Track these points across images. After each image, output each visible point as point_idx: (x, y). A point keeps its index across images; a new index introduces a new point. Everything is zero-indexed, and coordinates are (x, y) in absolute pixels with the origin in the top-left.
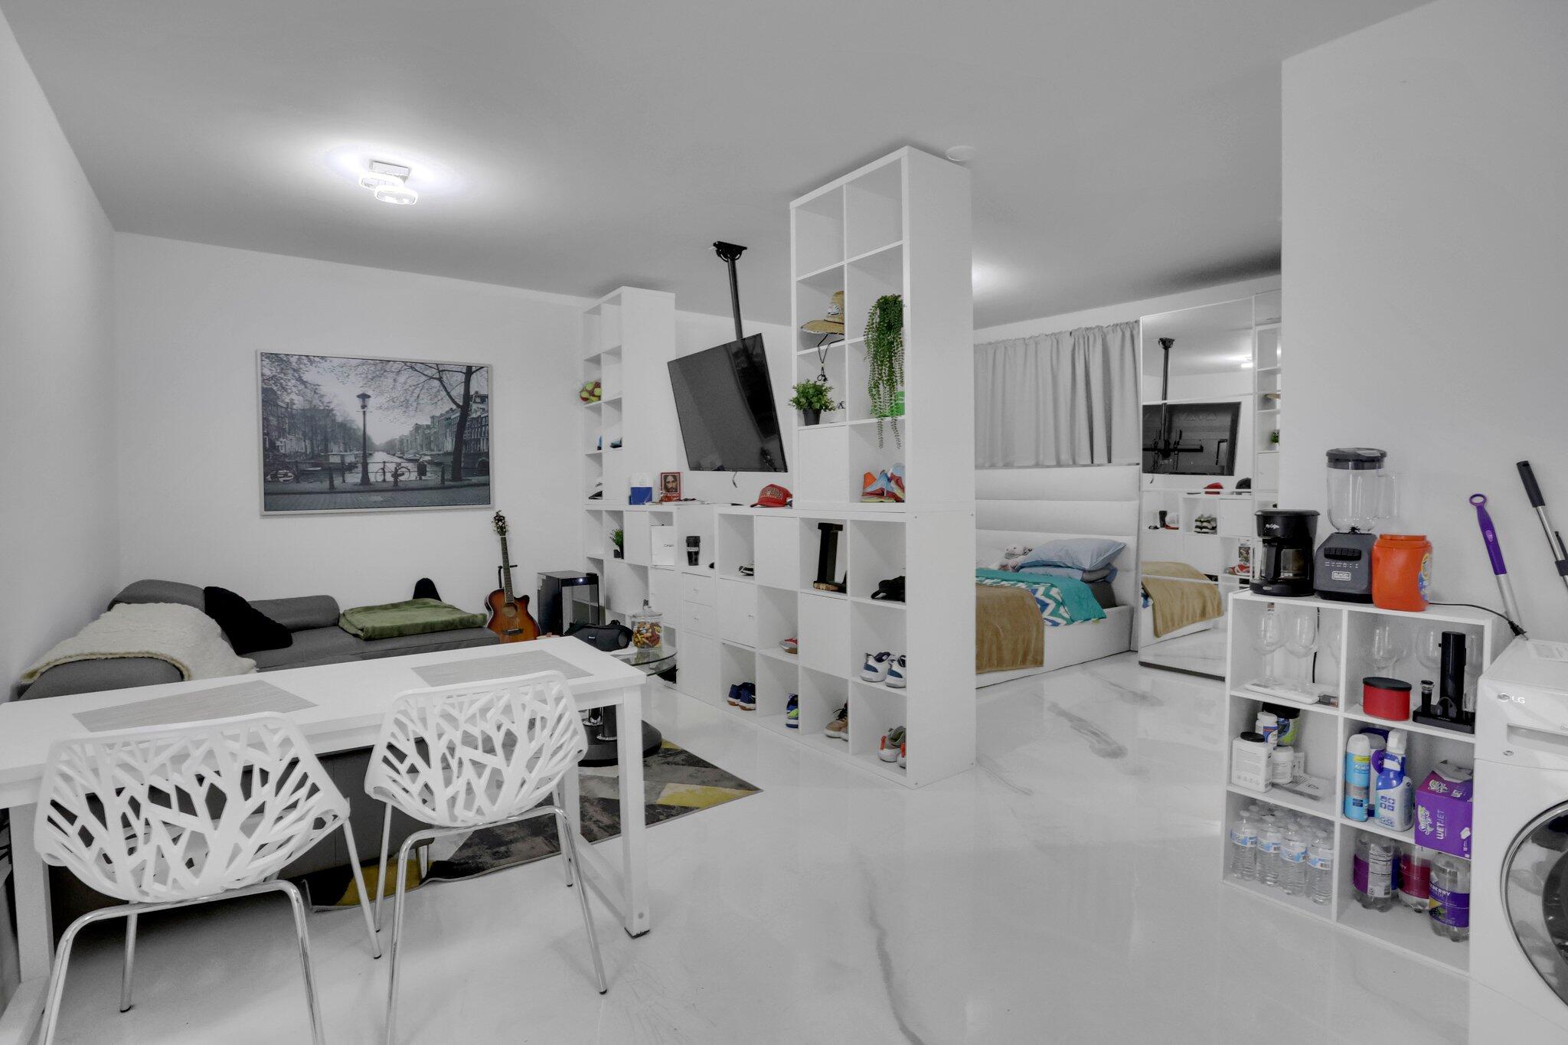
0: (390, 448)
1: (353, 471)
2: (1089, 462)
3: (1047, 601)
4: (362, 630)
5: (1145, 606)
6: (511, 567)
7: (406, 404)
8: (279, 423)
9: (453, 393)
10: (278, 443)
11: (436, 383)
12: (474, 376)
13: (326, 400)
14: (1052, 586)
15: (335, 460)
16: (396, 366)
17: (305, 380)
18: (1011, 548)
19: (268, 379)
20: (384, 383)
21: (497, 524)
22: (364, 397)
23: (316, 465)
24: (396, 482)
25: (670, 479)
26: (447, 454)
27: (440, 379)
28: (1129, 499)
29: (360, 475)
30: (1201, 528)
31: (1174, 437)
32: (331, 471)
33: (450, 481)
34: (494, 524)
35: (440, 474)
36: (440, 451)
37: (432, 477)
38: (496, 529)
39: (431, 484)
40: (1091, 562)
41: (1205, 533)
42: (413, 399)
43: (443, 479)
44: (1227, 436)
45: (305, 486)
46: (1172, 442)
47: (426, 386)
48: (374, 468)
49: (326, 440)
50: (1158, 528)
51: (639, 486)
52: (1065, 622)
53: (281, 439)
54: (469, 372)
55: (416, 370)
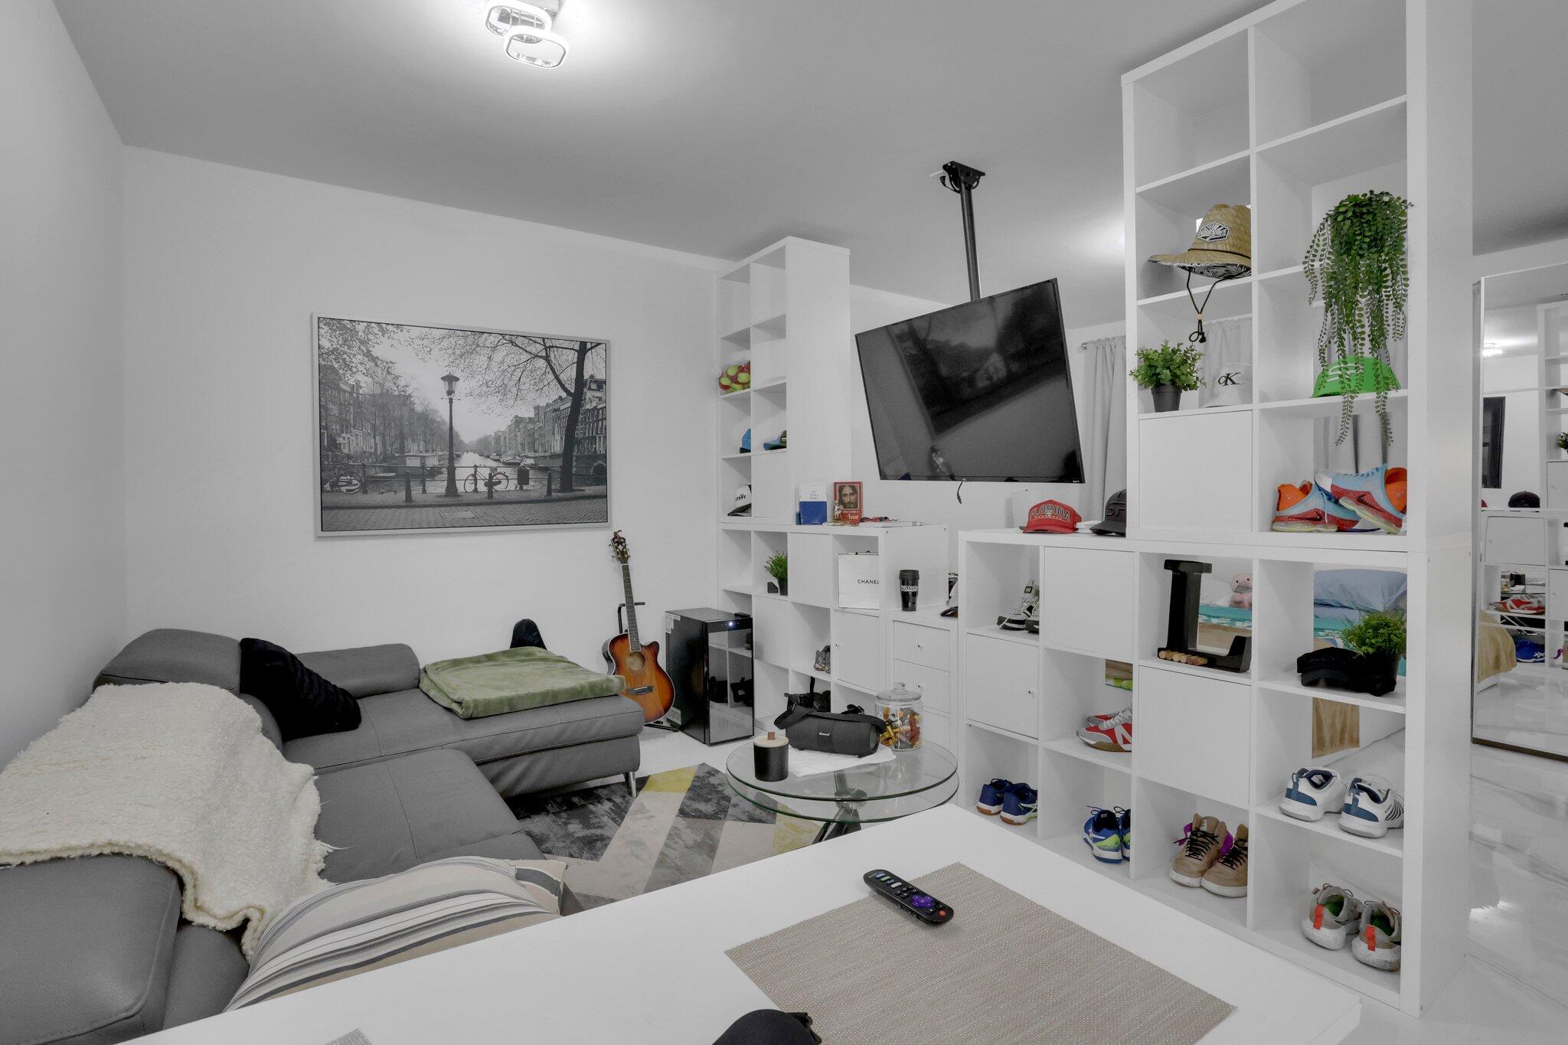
0: (484, 448)
1: (436, 478)
4: (460, 703)
6: (637, 604)
7: (503, 390)
8: (341, 414)
9: (562, 377)
10: (340, 440)
11: (542, 363)
12: (589, 354)
13: (402, 382)
15: (413, 463)
16: (492, 338)
17: (375, 355)
19: (326, 354)
20: (477, 362)
21: (617, 548)
22: (450, 379)
23: (389, 470)
24: (490, 493)
25: (847, 490)
26: (553, 456)
27: (547, 358)
29: (445, 484)
32: (408, 478)
33: (559, 491)
34: (612, 548)
35: (546, 482)
36: (546, 452)
37: (536, 487)
38: (614, 554)
39: (535, 495)
42: (512, 383)
43: (549, 491)
45: (374, 497)
47: (530, 367)
48: (462, 474)
49: (402, 437)
51: (809, 500)
53: (344, 435)
54: (583, 349)
55: (517, 346)
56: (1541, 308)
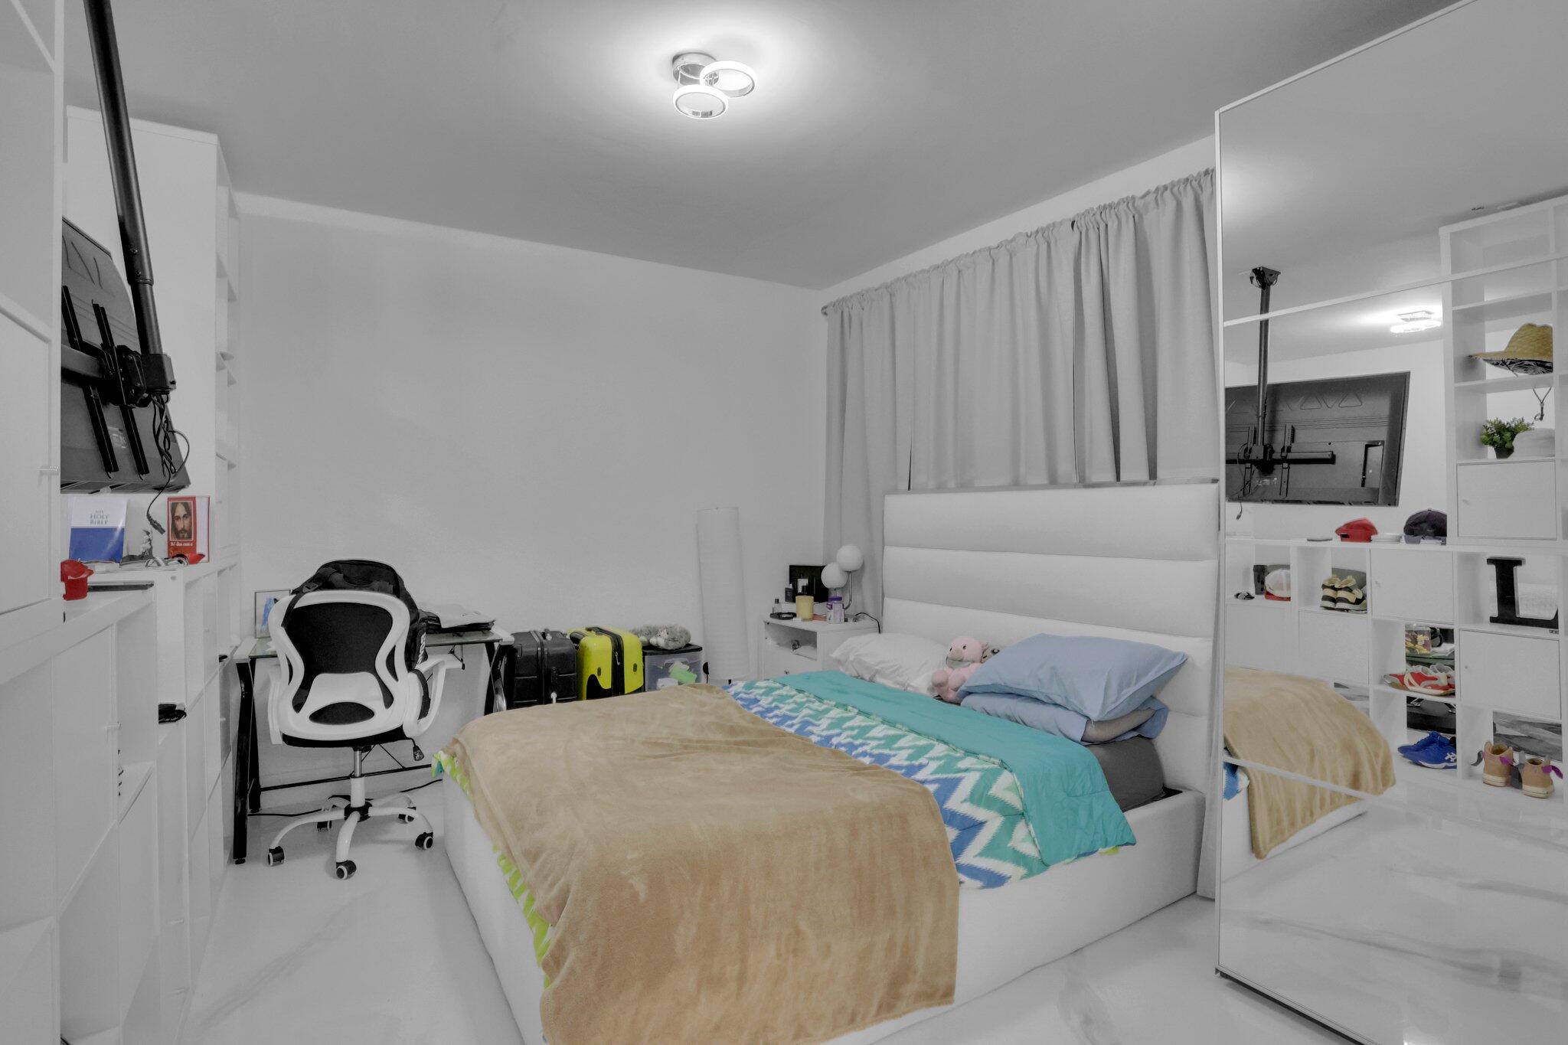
2: (1110, 477)
3: (980, 814)
5: (1230, 793)
14: (1003, 765)
18: (957, 644)
28: (1193, 556)
30: (1334, 600)
31: (1281, 439)
40: (1104, 705)
41: (1342, 610)
44: (1382, 434)
46: (1277, 448)
50: (1252, 598)
52: (1022, 871)
56: (1445, 232)
